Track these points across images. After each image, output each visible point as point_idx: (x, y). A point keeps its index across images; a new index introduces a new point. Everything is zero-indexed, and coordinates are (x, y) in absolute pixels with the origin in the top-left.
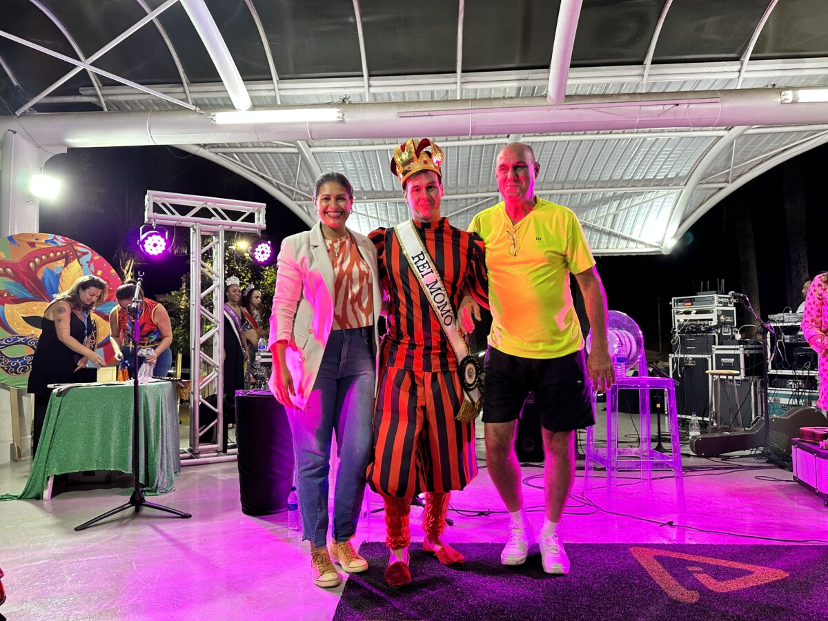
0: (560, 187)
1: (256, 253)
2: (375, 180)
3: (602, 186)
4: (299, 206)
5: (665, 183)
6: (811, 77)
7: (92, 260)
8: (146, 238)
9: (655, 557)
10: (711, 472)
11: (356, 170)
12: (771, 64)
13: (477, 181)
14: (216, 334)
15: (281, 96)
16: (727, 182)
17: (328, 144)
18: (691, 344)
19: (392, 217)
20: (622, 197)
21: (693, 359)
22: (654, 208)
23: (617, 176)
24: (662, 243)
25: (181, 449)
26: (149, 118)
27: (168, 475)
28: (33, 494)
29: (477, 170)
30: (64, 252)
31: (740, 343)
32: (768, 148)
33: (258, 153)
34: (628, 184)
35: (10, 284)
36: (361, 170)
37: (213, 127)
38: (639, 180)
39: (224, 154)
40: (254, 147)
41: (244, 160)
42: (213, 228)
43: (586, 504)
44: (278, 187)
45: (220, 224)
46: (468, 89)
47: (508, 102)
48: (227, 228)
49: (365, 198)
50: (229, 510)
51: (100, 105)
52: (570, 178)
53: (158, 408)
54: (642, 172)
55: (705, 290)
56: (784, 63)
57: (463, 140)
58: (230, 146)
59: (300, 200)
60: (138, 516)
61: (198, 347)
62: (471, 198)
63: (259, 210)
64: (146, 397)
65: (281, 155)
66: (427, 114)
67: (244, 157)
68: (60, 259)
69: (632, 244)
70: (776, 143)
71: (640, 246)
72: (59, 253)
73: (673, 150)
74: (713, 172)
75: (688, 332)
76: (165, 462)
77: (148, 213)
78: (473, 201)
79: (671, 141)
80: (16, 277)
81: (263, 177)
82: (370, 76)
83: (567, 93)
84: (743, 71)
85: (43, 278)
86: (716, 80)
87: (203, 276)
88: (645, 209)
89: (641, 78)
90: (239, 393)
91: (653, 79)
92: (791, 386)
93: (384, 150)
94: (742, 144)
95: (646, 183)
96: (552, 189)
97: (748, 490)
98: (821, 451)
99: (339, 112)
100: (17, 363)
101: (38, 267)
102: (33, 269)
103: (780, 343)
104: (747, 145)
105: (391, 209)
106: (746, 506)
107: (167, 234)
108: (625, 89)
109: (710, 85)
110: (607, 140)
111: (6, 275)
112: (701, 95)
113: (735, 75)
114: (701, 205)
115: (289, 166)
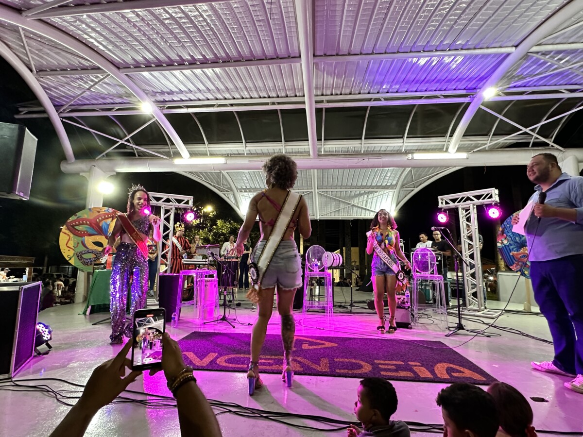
1: (187, 217)
3: (359, 188)
4: (224, 194)
5: (386, 187)
6: (435, 145)
15: (209, 151)
16: (414, 187)
20: (368, 193)
22: (384, 198)
23: (364, 184)
26: (148, 162)
30: (112, 215)
33: (204, 172)
34: (370, 188)
35: (87, 228)
37: (174, 165)
38: (374, 186)
42: (170, 207)
44: (214, 186)
45: (173, 205)
46: (288, 149)
51: (134, 154)
54: (375, 182)
59: (224, 192)
63: (191, 199)
65: (213, 173)
68: (110, 218)
72: (109, 216)
74: (407, 183)
80: (90, 225)
81: (207, 182)
82: (246, 142)
84: (404, 143)
85: (102, 226)
89: (362, 145)
95: (378, 187)
96: (336, 189)
99: (225, 159)
100: (88, 261)
101: (100, 221)
102: (98, 222)
104: (420, 172)
111: (87, 224)
112: (373, 156)
113: (402, 144)
114: (405, 196)
115: (218, 177)
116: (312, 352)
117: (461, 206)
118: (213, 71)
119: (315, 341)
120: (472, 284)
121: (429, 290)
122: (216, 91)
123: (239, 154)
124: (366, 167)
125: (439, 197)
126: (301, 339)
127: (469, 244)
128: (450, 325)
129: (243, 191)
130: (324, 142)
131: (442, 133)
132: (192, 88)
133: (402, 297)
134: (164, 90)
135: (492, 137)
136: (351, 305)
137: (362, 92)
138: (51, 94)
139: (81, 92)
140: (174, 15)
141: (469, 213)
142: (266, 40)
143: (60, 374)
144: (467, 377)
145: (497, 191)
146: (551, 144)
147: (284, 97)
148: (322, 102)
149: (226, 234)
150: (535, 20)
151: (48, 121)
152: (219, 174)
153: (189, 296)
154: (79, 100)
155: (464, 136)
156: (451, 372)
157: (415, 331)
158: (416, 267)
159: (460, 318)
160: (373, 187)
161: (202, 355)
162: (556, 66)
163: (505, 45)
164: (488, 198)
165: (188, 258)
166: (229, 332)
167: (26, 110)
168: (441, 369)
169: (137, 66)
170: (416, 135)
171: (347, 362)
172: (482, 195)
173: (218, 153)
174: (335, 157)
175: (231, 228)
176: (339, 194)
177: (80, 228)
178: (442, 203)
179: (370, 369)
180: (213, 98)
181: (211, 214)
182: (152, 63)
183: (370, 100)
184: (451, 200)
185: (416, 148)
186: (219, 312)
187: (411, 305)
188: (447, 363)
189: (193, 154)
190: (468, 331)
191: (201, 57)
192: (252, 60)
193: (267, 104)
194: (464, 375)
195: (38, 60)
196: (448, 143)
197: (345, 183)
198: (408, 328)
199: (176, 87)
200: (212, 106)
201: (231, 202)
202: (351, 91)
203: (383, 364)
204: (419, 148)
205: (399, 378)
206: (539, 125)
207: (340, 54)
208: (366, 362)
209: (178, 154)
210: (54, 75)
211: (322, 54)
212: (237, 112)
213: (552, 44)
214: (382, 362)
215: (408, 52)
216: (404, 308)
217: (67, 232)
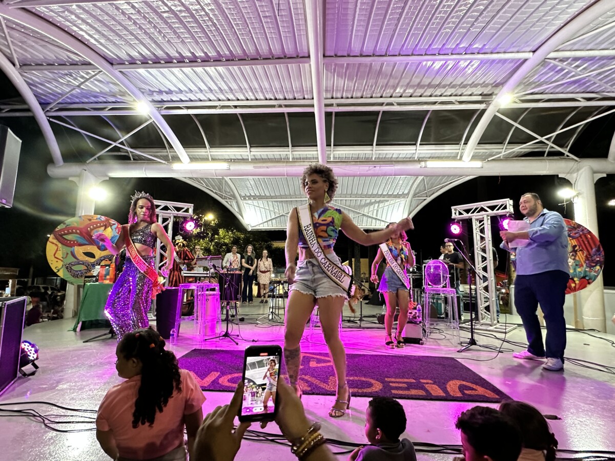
0: (349, 196)
1: (187, 226)
3: (369, 197)
4: (227, 202)
5: (398, 196)
6: (449, 153)
7: (117, 227)
15: (211, 155)
16: (427, 196)
20: (379, 202)
22: (395, 207)
23: (375, 193)
26: (145, 166)
30: (105, 224)
32: (443, 181)
33: (205, 178)
34: (381, 196)
35: (77, 237)
37: (173, 171)
38: (386, 195)
42: (169, 215)
44: (216, 193)
45: (172, 213)
46: (296, 154)
48: (175, 215)
51: (129, 157)
54: (386, 191)
63: (191, 207)
65: (215, 179)
68: (102, 226)
72: (102, 224)
74: (419, 192)
80: (81, 234)
81: (208, 189)
82: (251, 147)
84: (417, 150)
88: (390, 209)
89: (373, 151)
91: (378, 152)
95: (390, 196)
96: (346, 197)
99: (228, 164)
100: (78, 273)
101: (92, 230)
102: (89, 231)
104: (432, 180)
111: (76, 233)
112: (385, 163)
113: (415, 151)
114: (417, 206)
115: (220, 184)
116: (320, 370)
117: (475, 216)
118: (216, 69)
119: (323, 358)
120: (485, 298)
121: (441, 304)
122: (218, 91)
123: (243, 159)
124: (378, 176)
125: (453, 208)
126: (308, 356)
127: (483, 257)
128: (462, 340)
129: (247, 198)
130: (334, 148)
131: (456, 140)
132: (193, 88)
133: (414, 312)
134: (163, 90)
135: (507, 146)
136: (361, 320)
137: (374, 95)
138: (36, 91)
139: (70, 89)
140: (173, 8)
141: (483, 224)
142: (272, 37)
143: (48, 396)
144: (480, 395)
145: (511, 202)
146: (567, 153)
147: (292, 99)
148: (331, 105)
149: (228, 244)
150: (553, 25)
151: (33, 120)
152: (221, 181)
153: (189, 311)
154: (67, 97)
155: (478, 144)
156: (464, 389)
157: (427, 346)
158: (428, 281)
159: (472, 333)
160: (384, 196)
161: (204, 374)
162: (573, 73)
163: (522, 50)
164: (502, 209)
165: (188, 270)
166: (232, 349)
167: (8, 108)
168: (453, 386)
169: (133, 62)
170: (429, 141)
171: (356, 381)
172: (497, 206)
173: (220, 158)
174: (345, 164)
175: (234, 238)
176: (348, 203)
177: (69, 237)
178: (455, 213)
179: (381, 387)
180: (215, 98)
181: (213, 222)
182: (149, 60)
183: (382, 104)
184: (465, 211)
185: (429, 156)
186: (221, 328)
187: (423, 320)
188: (459, 380)
189: (193, 159)
190: (480, 346)
191: (203, 55)
192: (257, 59)
193: (273, 106)
194: (476, 393)
195: (22, 54)
196: (462, 151)
197: (355, 192)
198: (419, 343)
199: (176, 86)
200: (214, 107)
201: (234, 209)
202: (363, 95)
203: (394, 382)
204: (432, 156)
205: (410, 397)
206: (555, 134)
207: (351, 55)
208: (377, 380)
209: (176, 158)
210: (39, 70)
211: (333, 54)
212: (241, 115)
213: (570, 50)
214: (393, 380)
215: (422, 55)
216: (415, 323)
217: (55, 241)
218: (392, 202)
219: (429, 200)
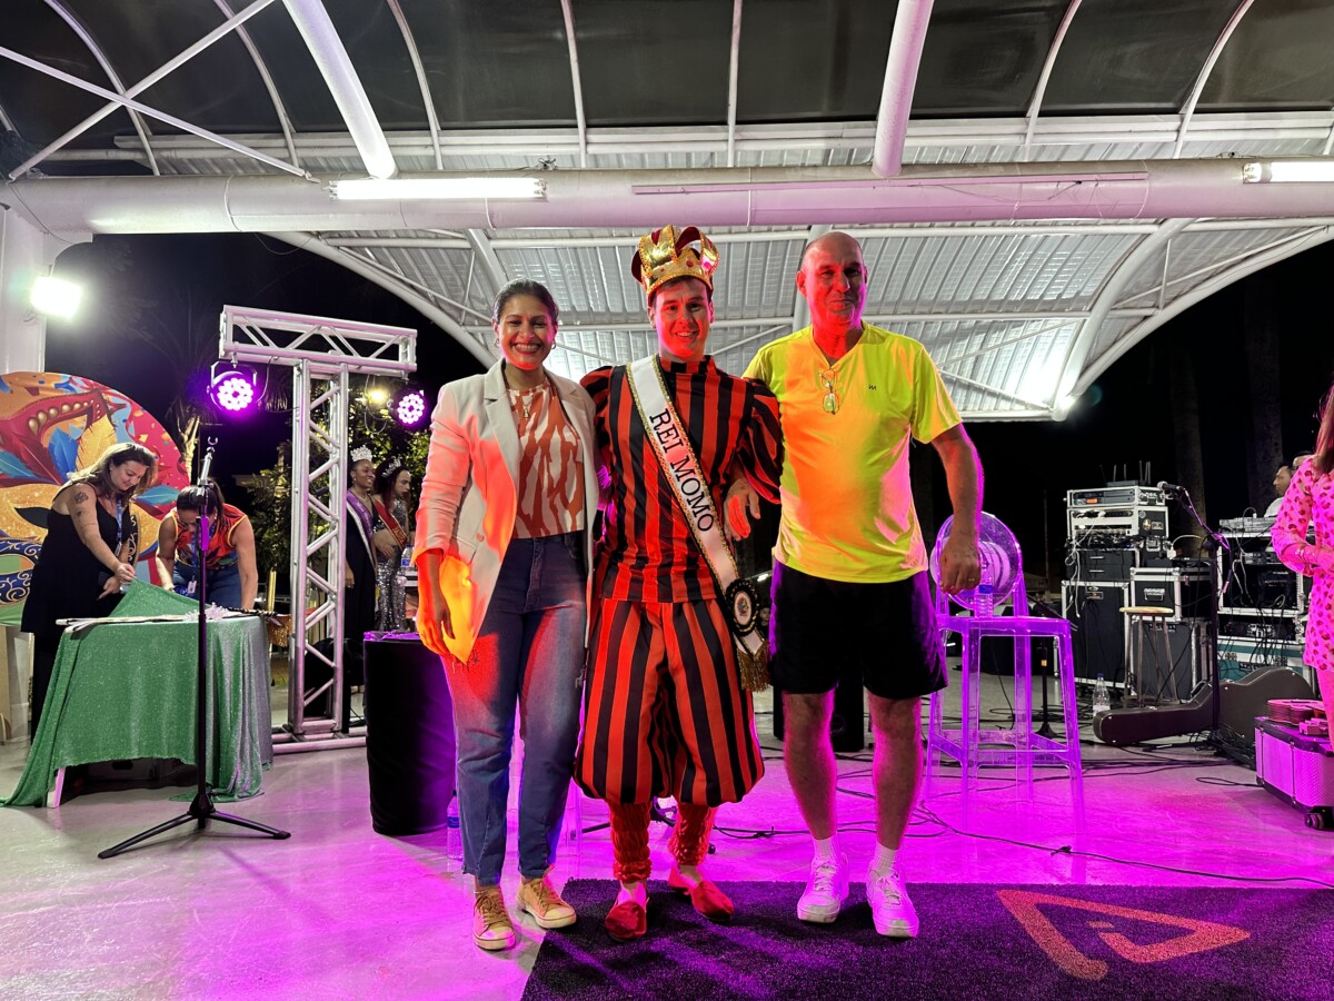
1: (400, 410)
2: (594, 295)
3: (959, 310)
4: (472, 334)
5: (1058, 307)
7: (132, 417)
8: (221, 383)
9: (1038, 906)
10: (1128, 770)
11: (564, 278)
12: (1227, 120)
13: (758, 299)
14: (334, 540)
17: (518, 235)
18: (1097, 564)
19: (620, 355)
20: (989, 328)
21: (1101, 589)
24: (1051, 403)
25: (273, 726)
26: (228, 189)
27: (252, 768)
28: (30, 798)
29: (759, 281)
30: (86, 404)
31: (1174, 563)
33: (405, 248)
34: (999, 308)
36: (573, 278)
37: (333, 204)
38: (1016, 302)
39: (350, 248)
40: (398, 237)
41: (380, 257)
42: (331, 368)
43: (928, 820)
44: (437, 304)
45: (341, 362)
47: (809, 173)
49: (578, 323)
50: (352, 826)
51: (148, 166)
52: (907, 297)
53: (237, 659)
54: (1022, 289)
55: (1120, 478)
56: (1248, 119)
57: (736, 233)
58: (360, 235)
59: (473, 325)
60: (203, 836)
61: (303, 561)
62: (748, 327)
63: (406, 340)
64: (218, 641)
65: (441, 252)
66: (679, 189)
67: (384, 255)
68: (79, 414)
69: (1004, 405)
70: (1233, 246)
71: (1017, 407)
72: (77, 406)
73: (1070, 256)
74: (1135, 291)
75: (1092, 546)
76: (247, 746)
77: (225, 343)
78: (754, 330)
79: (1068, 240)
80: (6, 443)
81: (412, 287)
82: (588, 126)
83: (905, 161)
84: (1184, 131)
85: (51, 446)
86: (1141, 144)
87: (313, 446)
88: (1025, 348)
89: (1022, 138)
90: (370, 637)
91: (1041, 141)
92: (1255, 633)
93: (609, 247)
94: (1181, 247)
97: (1186, 799)
98: (1302, 738)
99: (538, 184)
100: (7, 584)
101: (43, 427)
102: (36, 433)
103: (1238, 565)
104: (1189, 248)
105: (619, 342)
106: (1182, 825)
107: (255, 376)
108: (997, 156)
109: (1131, 151)
110: (966, 237)
112: (1116, 168)
114: (1114, 343)
115: (456, 269)
152: (463, 257)
160: (1010, 307)
189: (404, 168)
218: (1033, 327)
219: (1162, 316)
